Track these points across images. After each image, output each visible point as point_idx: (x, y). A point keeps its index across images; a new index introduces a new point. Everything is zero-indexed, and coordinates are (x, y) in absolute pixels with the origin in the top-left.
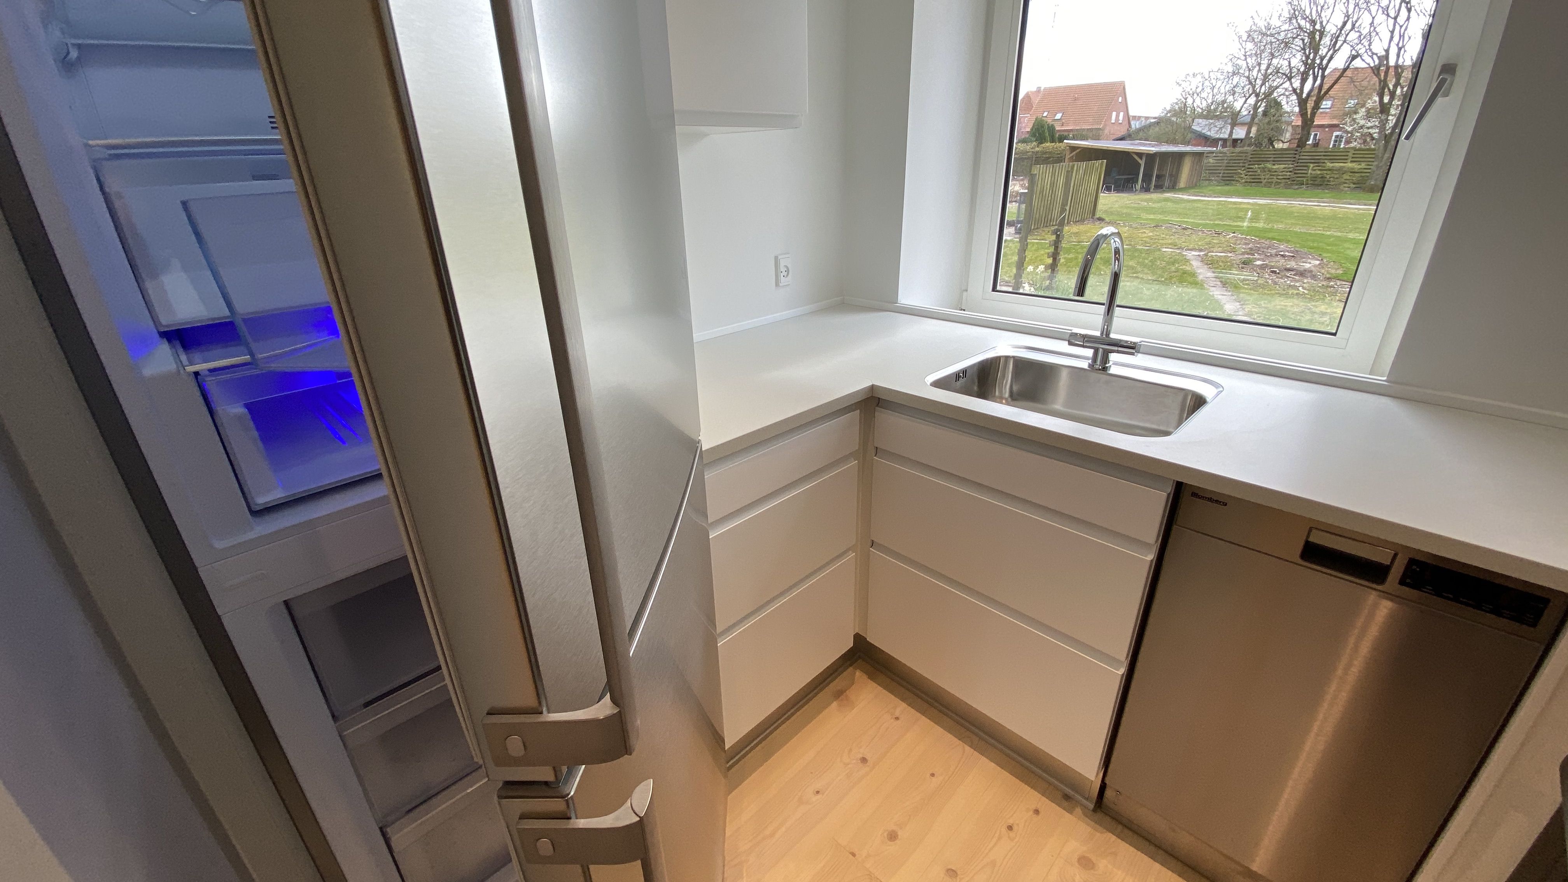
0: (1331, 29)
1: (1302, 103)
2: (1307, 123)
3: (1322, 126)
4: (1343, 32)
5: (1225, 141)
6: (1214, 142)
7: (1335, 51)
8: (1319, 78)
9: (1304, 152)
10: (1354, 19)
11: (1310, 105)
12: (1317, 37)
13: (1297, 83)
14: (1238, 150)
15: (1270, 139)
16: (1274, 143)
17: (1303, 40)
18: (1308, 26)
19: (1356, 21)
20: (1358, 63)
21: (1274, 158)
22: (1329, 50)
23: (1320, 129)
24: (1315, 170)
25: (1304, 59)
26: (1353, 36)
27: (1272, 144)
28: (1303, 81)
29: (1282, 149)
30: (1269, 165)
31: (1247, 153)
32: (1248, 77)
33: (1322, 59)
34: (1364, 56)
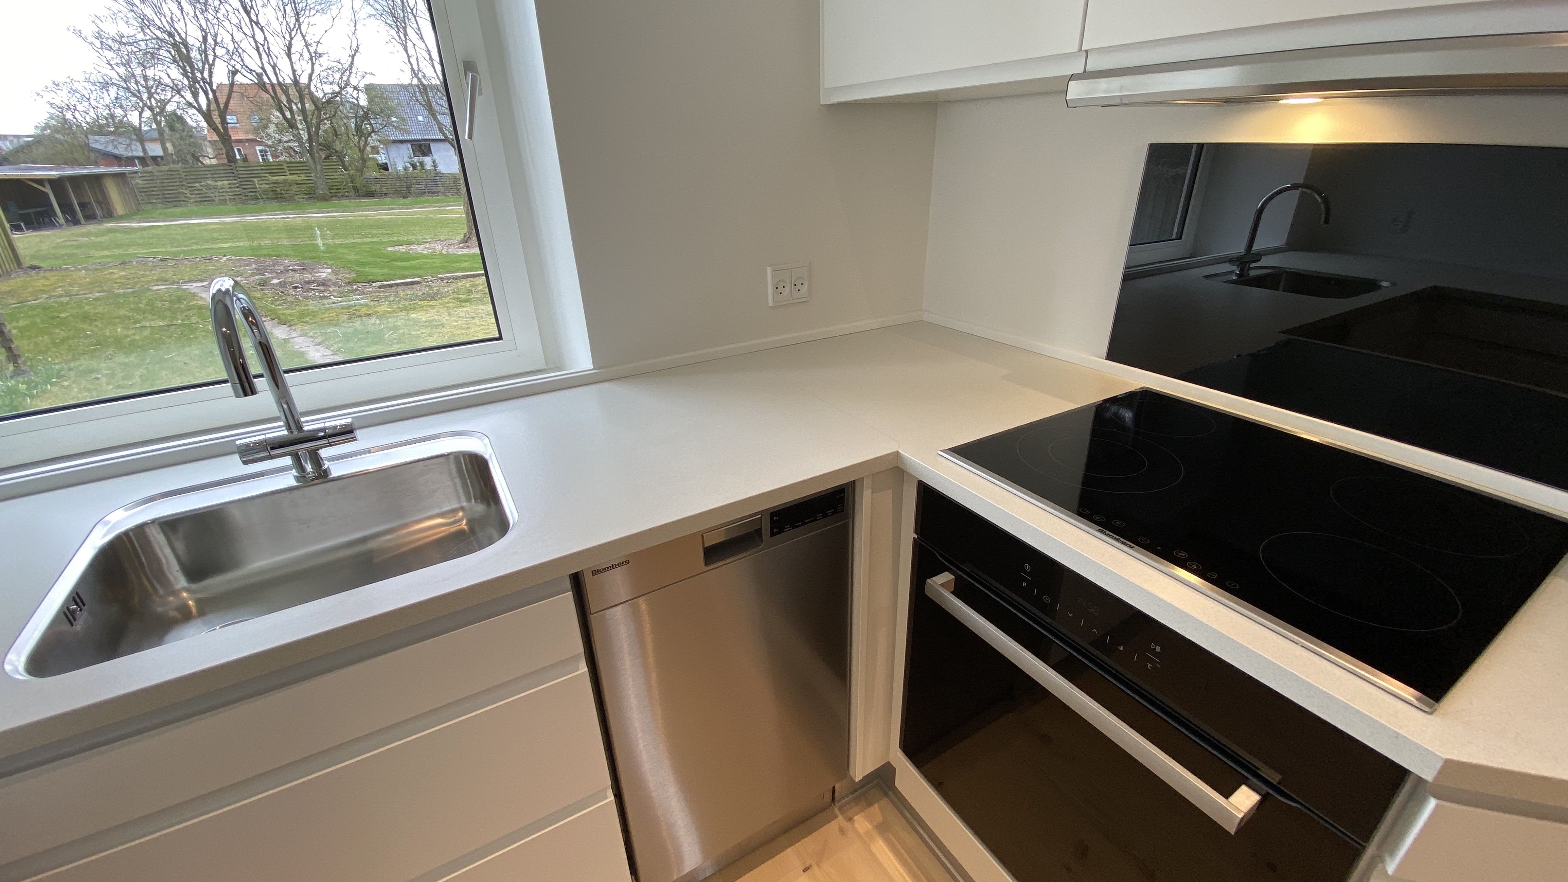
2: (223, 137)
3: (240, 141)
5: (142, 159)
9: (240, 167)
12: (184, 51)
14: (164, 168)
16: (200, 160)
17: (169, 52)
18: (166, 37)
20: (240, 79)
21: (211, 174)
22: (204, 64)
23: (240, 144)
24: (261, 184)
27: (198, 160)
29: (212, 166)
30: (210, 182)
31: (177, 170)
33: (202, 73)
34: (243, 71)
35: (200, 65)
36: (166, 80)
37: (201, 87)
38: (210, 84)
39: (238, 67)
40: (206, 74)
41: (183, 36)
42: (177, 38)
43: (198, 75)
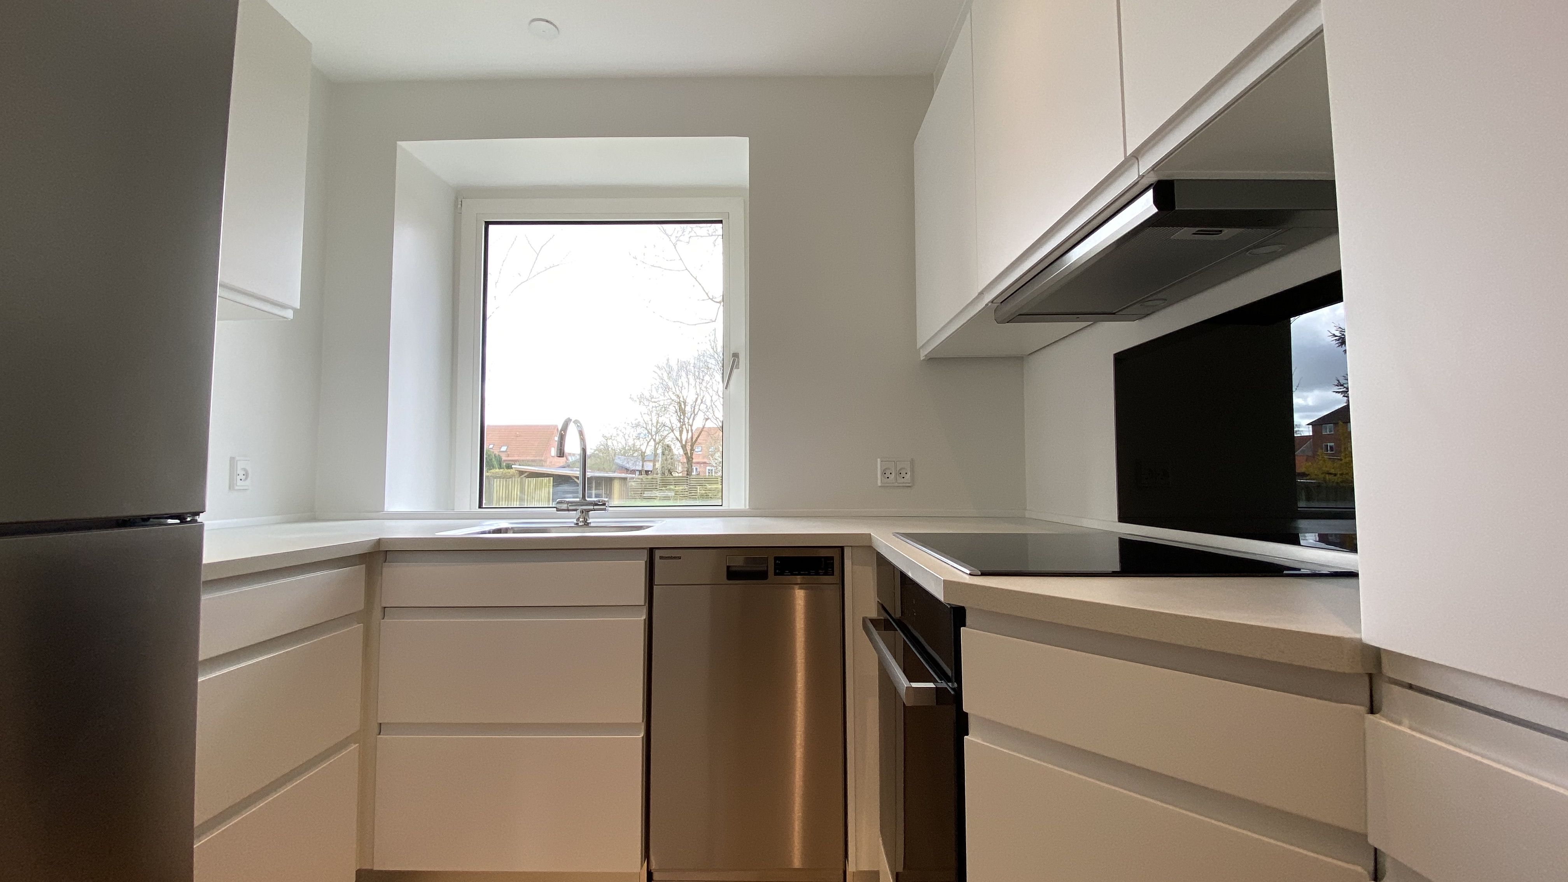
0: (690, 401)
1: (684, 447)
2: (689, 459)
3: (698, 463)
4: (697, 403)
5: (640, 472)
6: (633, 472)
7: (695, 415)
8: (690, 431)
9: (692, 478)
10: (702, 396)
11: (688, 448)
12: (683, 407)
13: (677, 434)
14: (650, 477)
15: (669, 471)
16: (672, 473)
17: (675, 407)
18: (676, 399)
19: (703, 398)
20: (709, 424)
21: (675, 482)
22: (691, 414)
23: (698, 465)
24: (701, 490)
25: (678, 418)
26: (703, 407)
27: (671, 473)
28: (681, 432)
29: (679, 477)
30: (672, 487)
31: (657, 479)
32: (646, 428)
33: (689, 420)
34: (712, 419)
35: (689, 414)
36: (668, 424)
37: (686, 427)
38: (691, 426)
39: (710, 417)
40: (691, 421)
41: (685, 398)
42: (681, 399)
43: (686, 420)
